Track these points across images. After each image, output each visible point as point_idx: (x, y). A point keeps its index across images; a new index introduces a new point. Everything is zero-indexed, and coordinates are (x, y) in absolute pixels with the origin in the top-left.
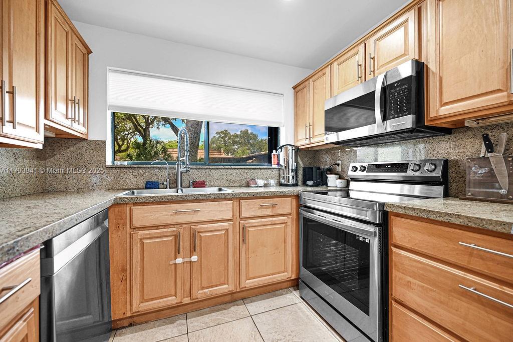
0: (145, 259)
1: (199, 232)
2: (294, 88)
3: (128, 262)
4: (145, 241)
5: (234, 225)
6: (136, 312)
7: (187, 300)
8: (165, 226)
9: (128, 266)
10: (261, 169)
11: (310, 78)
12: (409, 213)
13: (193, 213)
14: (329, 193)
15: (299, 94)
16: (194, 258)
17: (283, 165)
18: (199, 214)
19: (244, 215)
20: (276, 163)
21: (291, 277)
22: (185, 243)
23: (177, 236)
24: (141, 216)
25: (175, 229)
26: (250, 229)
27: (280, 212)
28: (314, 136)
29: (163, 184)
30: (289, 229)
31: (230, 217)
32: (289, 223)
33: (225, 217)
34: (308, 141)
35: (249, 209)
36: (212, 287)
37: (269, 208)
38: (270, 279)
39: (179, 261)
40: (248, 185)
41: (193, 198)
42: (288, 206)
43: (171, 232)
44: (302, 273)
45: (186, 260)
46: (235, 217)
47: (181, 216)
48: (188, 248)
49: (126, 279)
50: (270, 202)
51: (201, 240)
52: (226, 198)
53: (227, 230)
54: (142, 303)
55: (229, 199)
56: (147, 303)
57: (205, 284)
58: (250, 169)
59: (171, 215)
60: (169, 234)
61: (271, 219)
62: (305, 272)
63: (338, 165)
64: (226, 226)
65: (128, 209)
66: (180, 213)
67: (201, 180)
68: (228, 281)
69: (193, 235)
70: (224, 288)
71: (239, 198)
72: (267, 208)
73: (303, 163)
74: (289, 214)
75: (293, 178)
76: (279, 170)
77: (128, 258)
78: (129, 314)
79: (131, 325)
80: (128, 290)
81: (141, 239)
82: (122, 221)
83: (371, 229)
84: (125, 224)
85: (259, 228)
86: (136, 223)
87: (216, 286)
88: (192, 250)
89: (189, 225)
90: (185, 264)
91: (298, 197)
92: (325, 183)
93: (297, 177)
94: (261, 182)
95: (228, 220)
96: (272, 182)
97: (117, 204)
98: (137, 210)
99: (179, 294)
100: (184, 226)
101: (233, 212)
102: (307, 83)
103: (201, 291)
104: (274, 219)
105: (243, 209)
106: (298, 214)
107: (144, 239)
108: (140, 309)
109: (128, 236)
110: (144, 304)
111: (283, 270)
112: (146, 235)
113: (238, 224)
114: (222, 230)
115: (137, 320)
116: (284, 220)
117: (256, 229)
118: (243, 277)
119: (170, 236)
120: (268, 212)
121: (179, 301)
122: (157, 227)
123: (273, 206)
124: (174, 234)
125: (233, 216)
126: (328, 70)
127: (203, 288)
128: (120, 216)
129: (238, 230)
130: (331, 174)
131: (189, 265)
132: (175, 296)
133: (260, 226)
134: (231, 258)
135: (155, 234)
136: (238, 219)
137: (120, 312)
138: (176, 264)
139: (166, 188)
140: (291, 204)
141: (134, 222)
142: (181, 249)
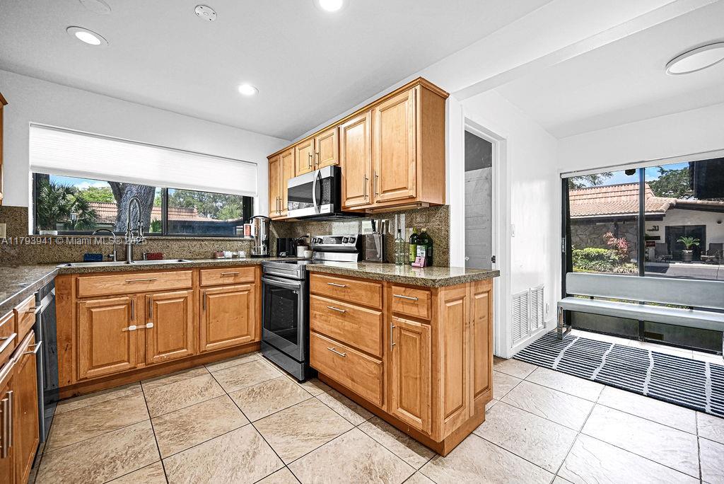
0: (94, 327)
1: (154, 301)
2: (269, 158)
3: (74, 330)
4: (93, 310)
5: (193, 294)
6: (83, 379)
7: (141, 366)
8: (116, 295)
9: (74, 336)
10: (230, 240)
11: (281, 153)
12: (322, 271)
13: (148, 282)
14: (298, 262)
15: (272, 165)
16: (150, 325)
17: (254, 235)
18: (155, 283)
19: (204, 283)
20: (249, 234)
21: (254, 340)
22: (139, 311)
23: (130, 305)
24: (89, 285)
25: (128, 298)
26: (211, 297)
27: (242, 280)
28: (284, 210)
29: (109, 256)
30: (252, 296)
31: (190, 285)
32: (253, 290)
33: (184, 286)
34: (278, 214)
35: (209, 278)
36: (169, 351)
37: (231, 276)
38: (232, 342)
39: (132, 328)
40: (214, 257)
41: (148, 267)
42: (251, 275)
43: (124, 300)
44: (265, 335)
45: (141, 327)
46: (195, 286)
47: (134, 286)
48: (143, 316)
49: (71, 348)
50: (232, 271)
51: (157, 308)
52: (185, 268)
53: (186, 298)
54: (90, 369)
55: (189, 269)
56: (96, 370)
57: (161, 349)
58: (217, 240)
59: (124, 285)
60: (121, 303)
61: (233, 287)
62: (270, 334)
63: (308, 237)
64: (185, 294)
65: (73, 280)
66: (134, 282)
67: (156, 252)
68: (187, 345)
69: (148, 304)
70: (183, 352)
71: (199, 268)
72: (228, 277)
73: (279, 235)
74: (253, 282)
75: (264, 249)
76: (250, 241)
77: (74, 327)
78: (74, 382)
79: (75, 396)
80: (74, 358)
81: (89, 308)
82: (66, 292)
83: (298, 283)
84: (69, 294)
85: (221, 295)
86: (82, 293)
87: (174, 350)
88: (147, 317)
89: (144, 294)
90: (139, 332)
91: (261, 266)
92: (294, 253)
93: (268, 248)
94: (228, 254)
95: (187, 289)
96: (242, 253)
97: (60, 274)
98: (84, 281)
99: (132, 359)
100: (138, 295)
101: (192, 281)
102: (278, 157)
103: (158, 356)
104: (236, 287)
105: (203, 278)
106: (262, 282)
107: (92, 308)
108: (88, 376)
109: (74, 306)
110: (92, 371)
111: (246, 333)
112: (95, 304)
113: (198, 292)
114: (180, 298)
115: (81, 390)
116: (248, 287)
117: (217, 296)
118: (203, 342)
119: (122, 305)
120: (231, 280)
121: (133, 366)
122: (107, 296)
123: (236, 275)
124: (127, 302)
125: (192, 284)
126: (292, 151)
127: (159, 353)
128: (63, 286)
129: (198, 297)
130: (301, 245)
131: (143, 332)
132: (129, 361)
133: (222, 293)
134: (190, 324)
135: (105, 302)
136: (198, 288)
137: (65, 380)
138: (129, 331)
139: (113, 260)
140: (255, 273)
141: (80, 292)
142: (135, 317)
